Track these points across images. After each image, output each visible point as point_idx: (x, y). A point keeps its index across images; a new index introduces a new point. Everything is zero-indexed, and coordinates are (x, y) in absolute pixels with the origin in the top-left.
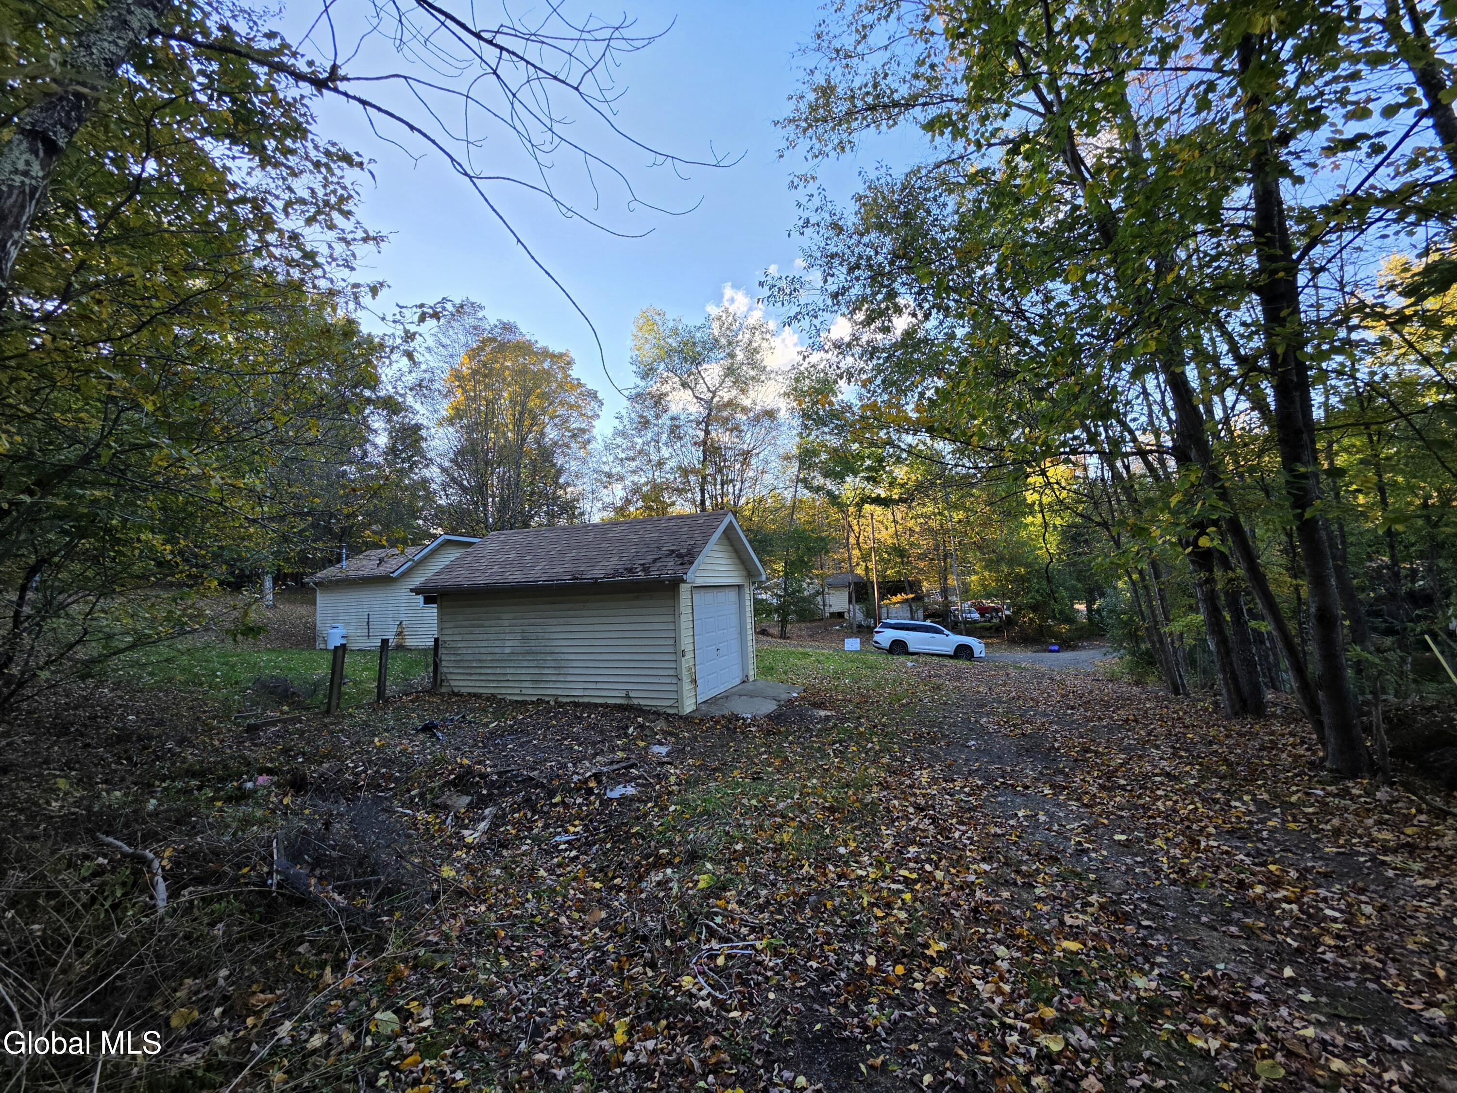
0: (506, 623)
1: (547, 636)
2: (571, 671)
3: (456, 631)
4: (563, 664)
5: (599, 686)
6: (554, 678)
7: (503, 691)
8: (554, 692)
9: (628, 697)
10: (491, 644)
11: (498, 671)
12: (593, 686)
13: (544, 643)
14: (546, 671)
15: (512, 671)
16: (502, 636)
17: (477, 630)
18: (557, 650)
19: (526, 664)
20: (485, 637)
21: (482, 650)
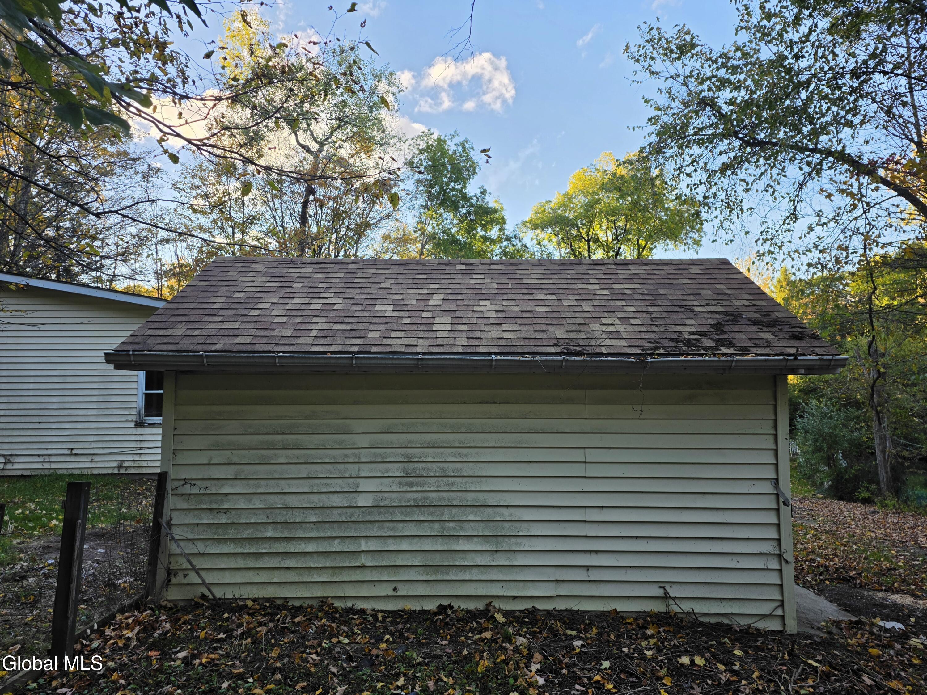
0: (363, 441)
1: (467, 470)
2: (527, 545)
3: (218, 457)
4: (507, 529)
5: (594, 575)
6: (480, 560)
7: (350, 591)
8: (481, 590)
9: (666, 597)
10: (317, 485)
11: (336, 546)
12: (581, 575)
13: (460, 485)
14: (463, 545)
15: (373, 546)
16: (352, 470)
17: (282, 456)
18: (492, 500)
19: (412, 530)
20: (304, 471)
21: (293, 501)
